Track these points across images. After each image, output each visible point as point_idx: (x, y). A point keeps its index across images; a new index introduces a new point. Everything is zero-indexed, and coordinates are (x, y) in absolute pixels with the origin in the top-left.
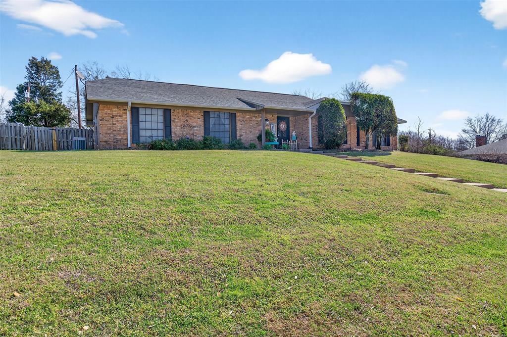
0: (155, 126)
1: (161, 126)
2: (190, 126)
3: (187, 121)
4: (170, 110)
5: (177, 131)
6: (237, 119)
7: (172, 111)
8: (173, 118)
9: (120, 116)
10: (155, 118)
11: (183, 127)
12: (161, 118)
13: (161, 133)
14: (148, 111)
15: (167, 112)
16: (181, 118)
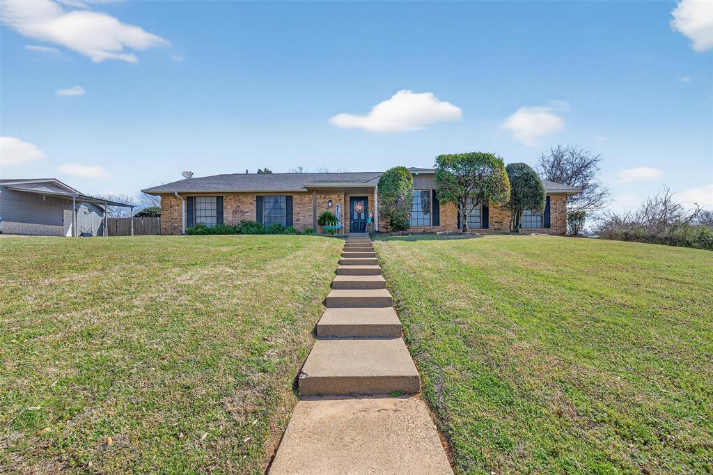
0: (209, 213)
1: (214, 213)
2: (242, 212)
3: (238, 206)
4: (222, 197)
5: (229, 218)
6: (294, 202)
7: (224, 198)
8: (224, 204)
9: (177, 206)
10: (208, 206)
11: (235, 212)
12: (214, 206)
13: (215, 220)
14: (203, 200)
15: (220, 198)
16: (233, 204)
